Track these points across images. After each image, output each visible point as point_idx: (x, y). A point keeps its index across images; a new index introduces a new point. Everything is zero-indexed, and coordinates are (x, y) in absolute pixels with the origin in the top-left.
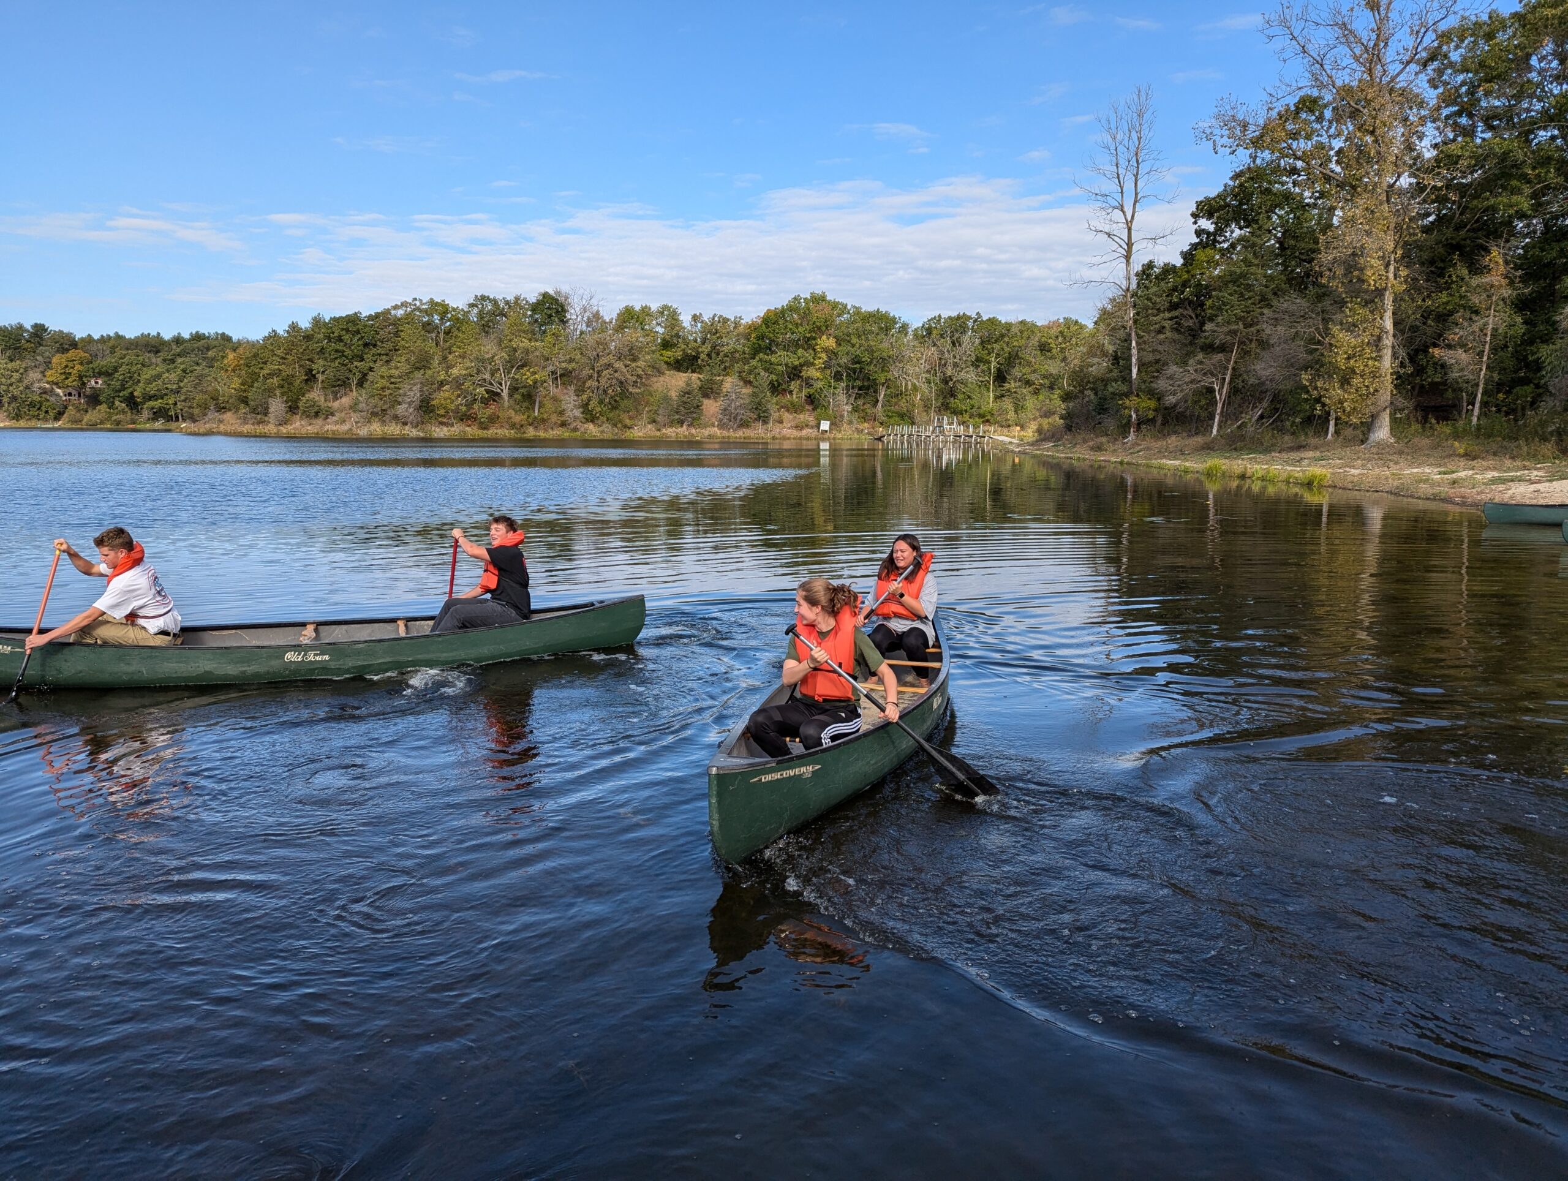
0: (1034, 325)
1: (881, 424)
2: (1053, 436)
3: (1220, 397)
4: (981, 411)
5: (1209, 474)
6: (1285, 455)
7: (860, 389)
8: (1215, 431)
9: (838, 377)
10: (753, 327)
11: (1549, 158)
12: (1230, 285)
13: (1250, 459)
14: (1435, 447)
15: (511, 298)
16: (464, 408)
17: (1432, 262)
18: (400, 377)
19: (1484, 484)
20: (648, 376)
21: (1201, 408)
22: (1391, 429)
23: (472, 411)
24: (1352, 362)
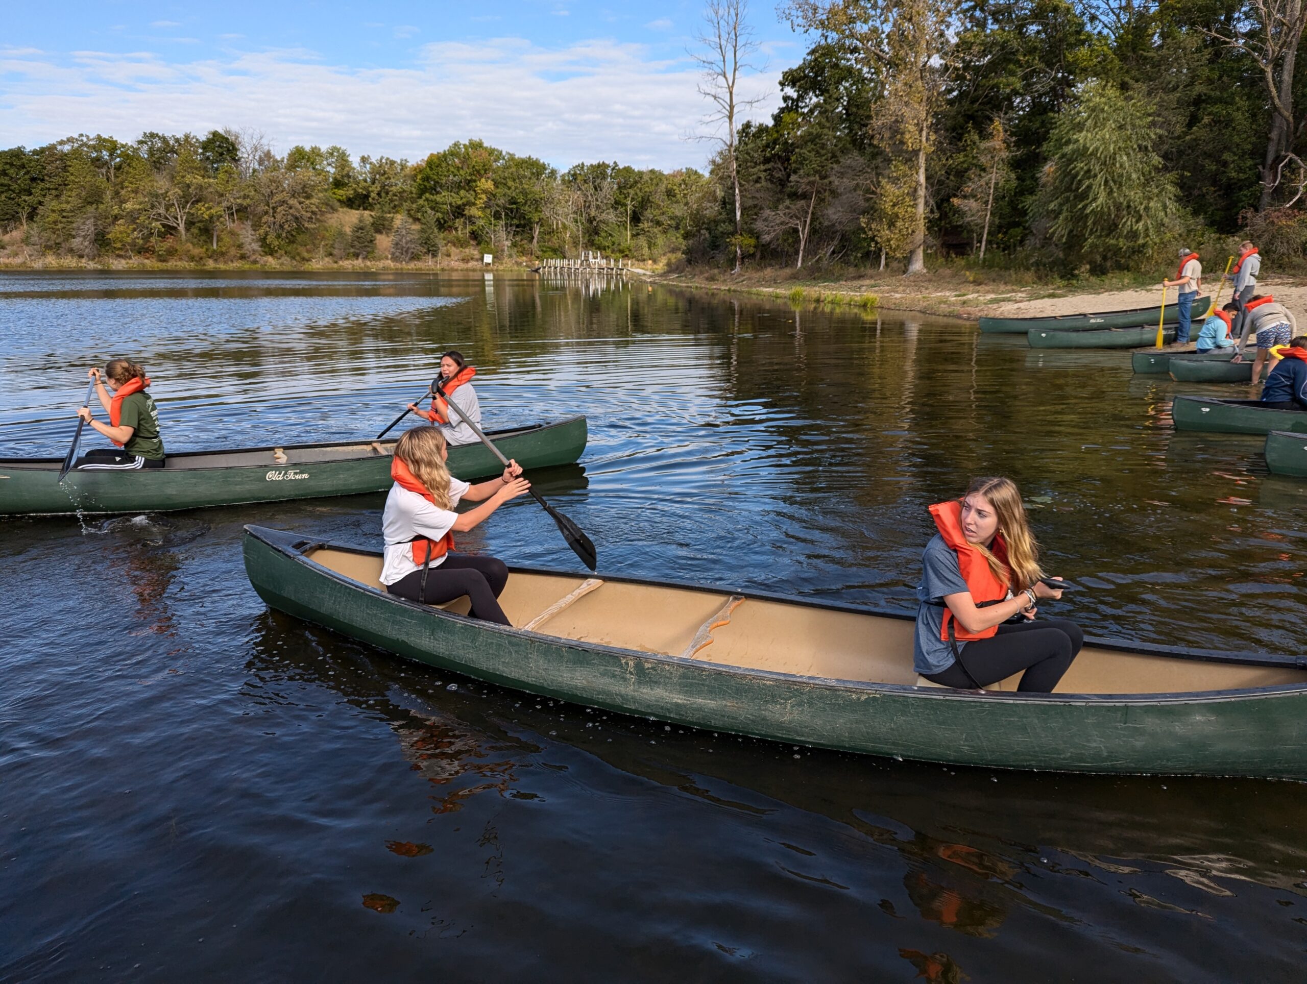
0: (661, 174)
1: (538, 257)
2: (677, 268)
3: (803, 236)
4: (621, 248)
5: (794, 298)
6: (849, 283)
7: (517, 226)
8: (799, 264)
9: (497, 216)
10: (418, 170)
11: (1035, 48)
12: (809, 144)
13: (825, 287)
14: (953, 276)
15: (180, 135)
16: (141, 242)
17: (954, 129)
18: (72, 211)
19: (985, 304)
20: (323, 213)
21: (789, 245)
22: (924, 262)
23: (149, 244)
24: (896, 208)
